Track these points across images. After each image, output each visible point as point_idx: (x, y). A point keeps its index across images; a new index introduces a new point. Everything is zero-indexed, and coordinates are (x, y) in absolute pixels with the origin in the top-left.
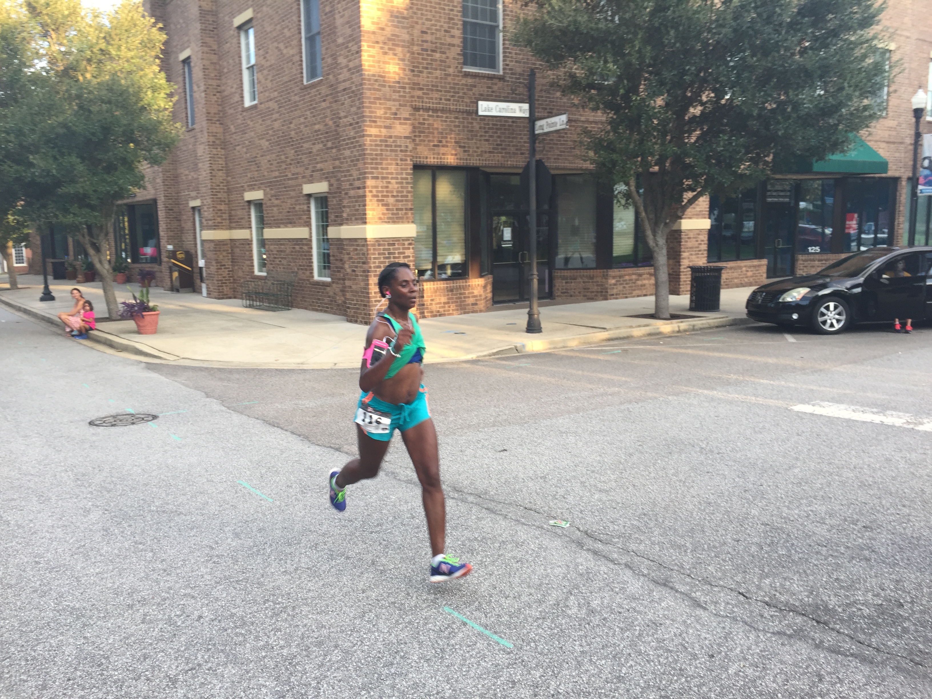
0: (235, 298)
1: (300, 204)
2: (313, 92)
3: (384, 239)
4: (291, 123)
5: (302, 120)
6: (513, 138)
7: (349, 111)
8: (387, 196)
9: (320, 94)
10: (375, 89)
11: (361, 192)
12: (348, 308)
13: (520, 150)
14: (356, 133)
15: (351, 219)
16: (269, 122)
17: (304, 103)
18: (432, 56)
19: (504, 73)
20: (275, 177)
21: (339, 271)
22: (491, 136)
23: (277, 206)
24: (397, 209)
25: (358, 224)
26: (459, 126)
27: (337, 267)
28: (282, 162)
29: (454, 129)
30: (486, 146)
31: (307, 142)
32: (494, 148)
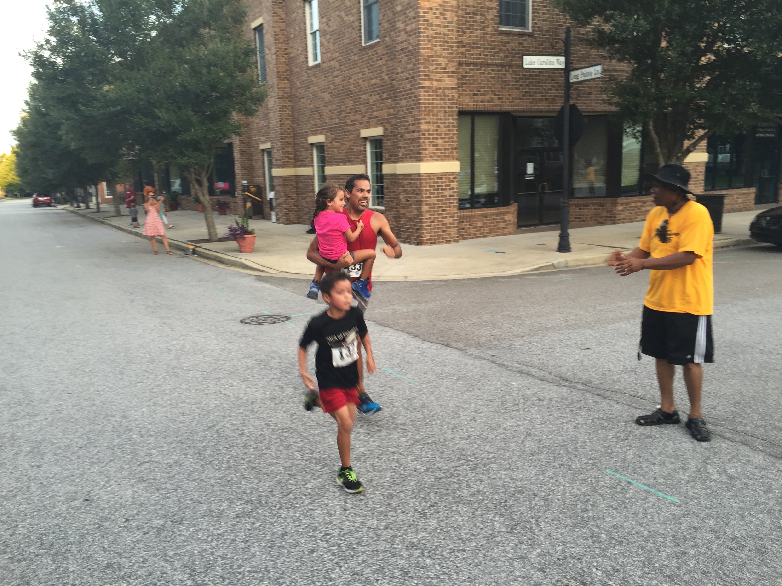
0: (299, 223)
1: (357, 146)
2: (371, 52)
3: (434, 174)
4: (350, 78)
5: (360, 76)
6: (539, 86)
7: (406, 67)
8: (437, 138)
9: (377, 54)
10: (428, 48)
11: (415, 135)
12: (402, 231)
13: (545, 96)
14: (412, 85)
15: (406, 158)
16: (330, 78)
17: (363, 62)
18: (473, 18)
19: (533, 30)
20: (336, 124)
21: (392, 201)
22: (521, 85)
23: (337, 147)
24: (445, 149)
25: (412, 162)
26: (494, 77)
27: (390, 198)
28: (342, 111)
29: (490, 79)
30: (517, 94)
31: (365, 94)
32: (523, 96)
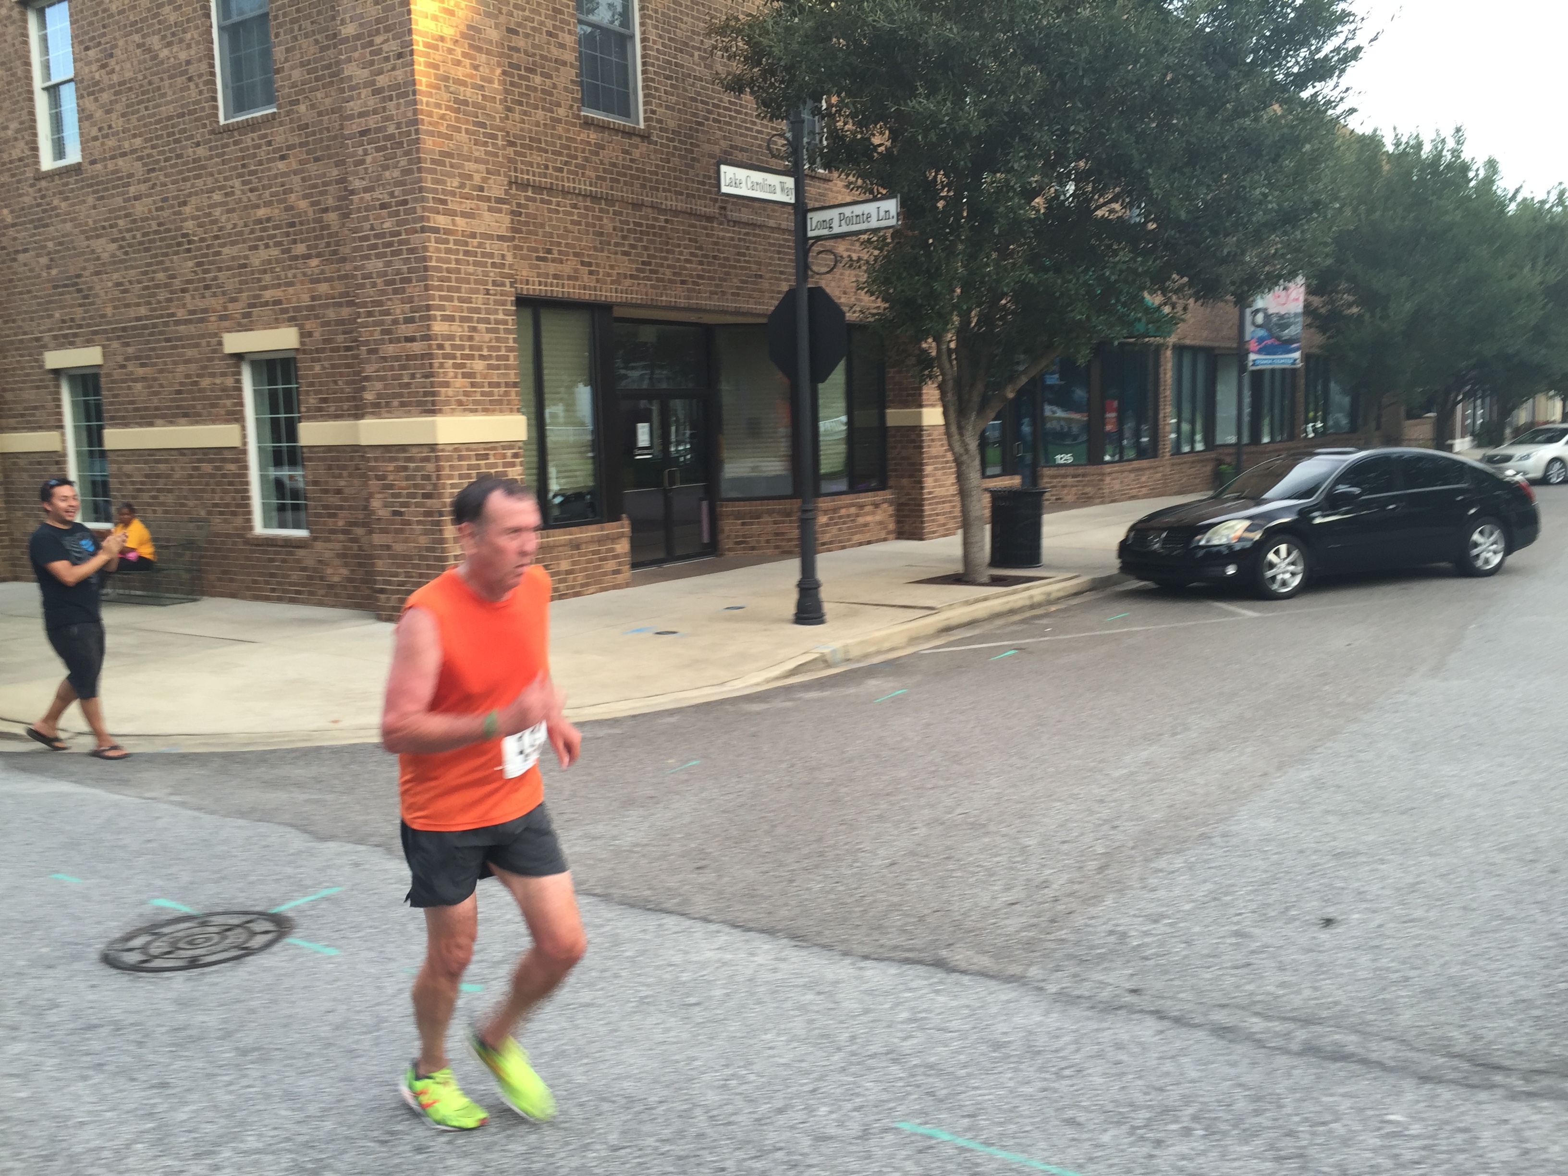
0: (16, 579)
1: (213, 375)
2: (248, 139)
3: (468, 446)
4: (184, 203)
5: (217, 197)
6: (668, 251)
7: (379, 178)
8: (471, 357)
9: (269, 143)
10: (440, 135)
11: (417, 347)
12: (382, 591)
13: (680, 274)
14: (399, 223)
15: (388, 405)
16: (119, 201)
17: (224, 163)
18: (527, 79)
19: (648, 127)
20: (138, 319)
21: (332, 515)
22: (633, 246)
23: (144, 379)
24: (490, 385)
25: (409, 414)
26: (578, 223)
27: (325, 507)
28: (157, 286)
29: (570, 227)
30: (625, 266)
31: (233, 243)
32: (637, 270)
